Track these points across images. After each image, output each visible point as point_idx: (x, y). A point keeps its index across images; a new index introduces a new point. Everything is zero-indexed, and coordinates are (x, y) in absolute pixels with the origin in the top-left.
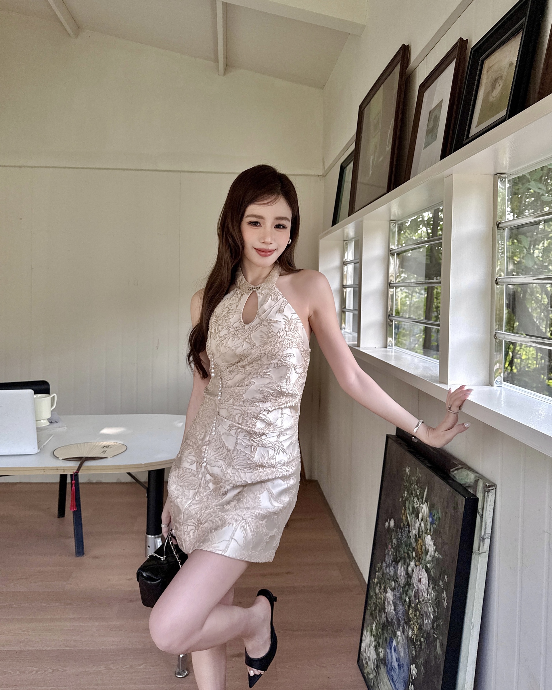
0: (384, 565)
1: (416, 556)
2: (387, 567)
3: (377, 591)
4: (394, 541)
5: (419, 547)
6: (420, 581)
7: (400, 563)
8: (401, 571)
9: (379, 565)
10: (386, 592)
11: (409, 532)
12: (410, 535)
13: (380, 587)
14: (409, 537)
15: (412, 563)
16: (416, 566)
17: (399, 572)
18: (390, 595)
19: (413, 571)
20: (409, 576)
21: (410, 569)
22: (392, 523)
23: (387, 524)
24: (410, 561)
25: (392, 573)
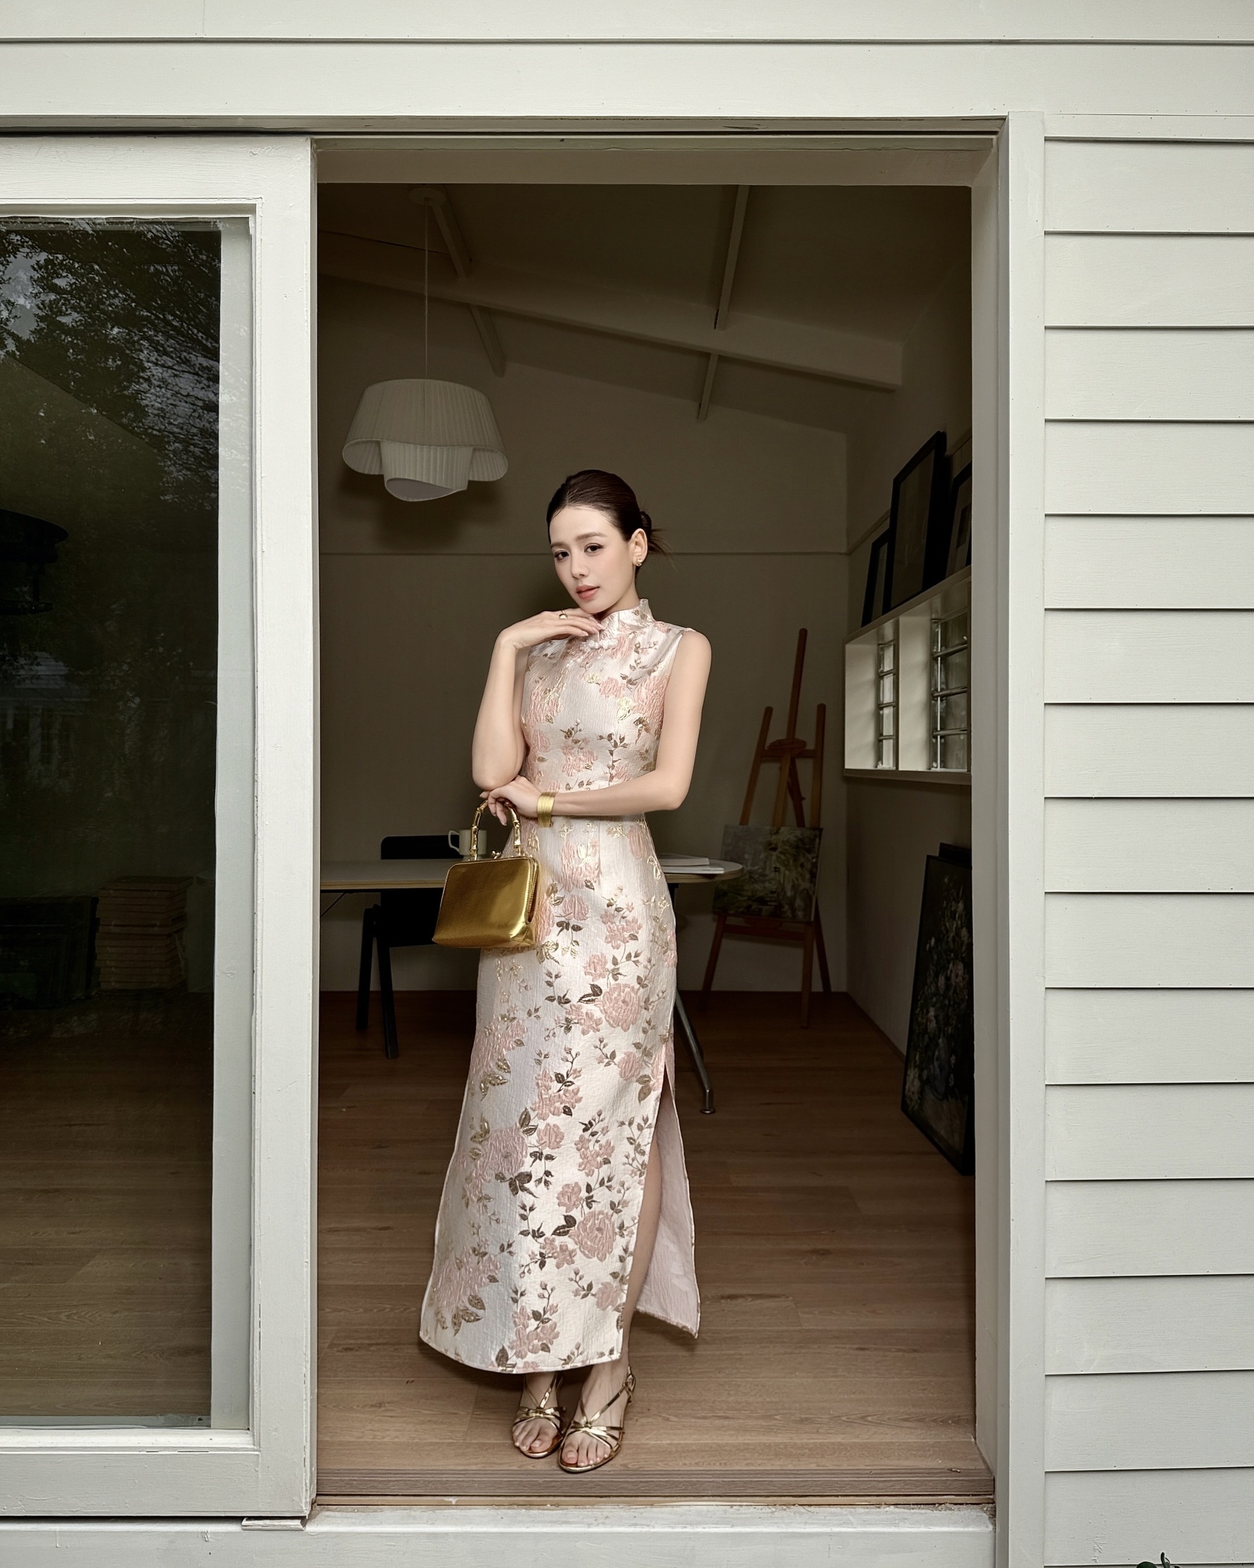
0: (926, 988)
1: (954, 956)
2: (928, 989)
3: (920, 1019)
4: (935, 957)
5: (956, 945)
6: (957, 976)
7: (940, 975)
8: (942, 980)
9: (921, 993)
10: (928, 1012)
11: (948, 937)
12: (949, 939)
13: (922, 1014)
14: (947, 943)
15: (951, 965)
16: (954, 965)
17: (939, 984)
18: (932, 1013)
19: (951, 971)
20: (948, 979)
21: (949, 972)
22: (933, 941)
23: (928, 946)
24: (949, 963)
25: (933, 988)
